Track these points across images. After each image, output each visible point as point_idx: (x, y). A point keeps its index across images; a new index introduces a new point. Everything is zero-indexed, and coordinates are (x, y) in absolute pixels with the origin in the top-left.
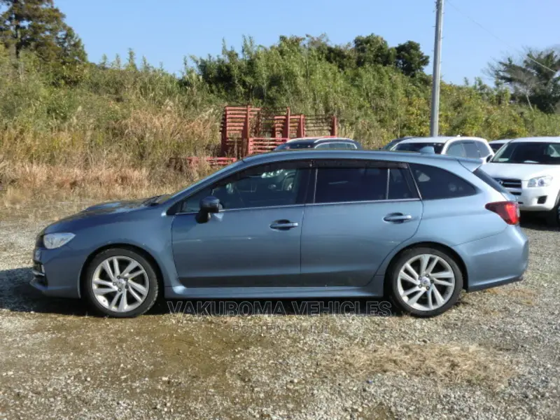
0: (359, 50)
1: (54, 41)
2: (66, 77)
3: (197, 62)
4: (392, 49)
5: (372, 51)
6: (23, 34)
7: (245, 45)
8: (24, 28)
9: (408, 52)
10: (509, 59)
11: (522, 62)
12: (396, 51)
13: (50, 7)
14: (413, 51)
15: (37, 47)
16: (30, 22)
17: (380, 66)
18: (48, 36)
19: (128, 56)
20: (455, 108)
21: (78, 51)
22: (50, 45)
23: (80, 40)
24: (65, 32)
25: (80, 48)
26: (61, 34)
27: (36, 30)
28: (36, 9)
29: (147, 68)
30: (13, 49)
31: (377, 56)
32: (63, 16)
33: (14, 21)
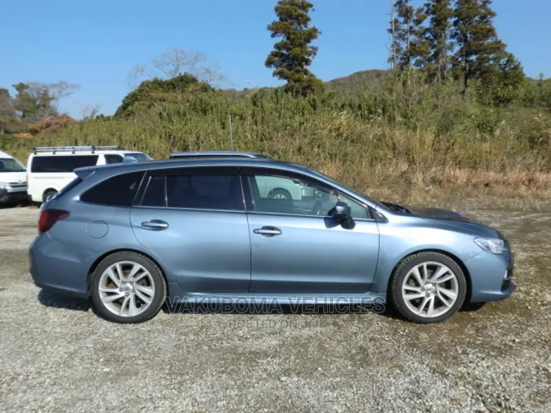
1: (497, 68)
2: (500, 97)
6: (471, 66)
8: (472, 61)
13: (494, 40)
15: (481, 74)
16: (477, 56)
18: (491, 65)
21: (517, 72)
22: (492, 71)
23: (519, 63)
24: (506, 59)
25: (519, 70)
26: (503, 61)
27: (481, 61)
28: (482, 45)
30: (462, 80)
32: (504, 46)
33: (464, 57)
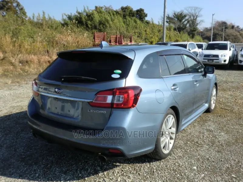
0: (123, 11)
3: (67, 16)
4: (134, 11)
5: (128, 12)
7: (85, 9)
9: (140, 12)
10: (168, 15)
11: (172, 16)
12: (136, 12)
14: (142, 12)
17: (132, 17)
19: (43, 14)
20: (159, 32)
26: (15, 5)
29: (50, 18)
31: (130, 13)
